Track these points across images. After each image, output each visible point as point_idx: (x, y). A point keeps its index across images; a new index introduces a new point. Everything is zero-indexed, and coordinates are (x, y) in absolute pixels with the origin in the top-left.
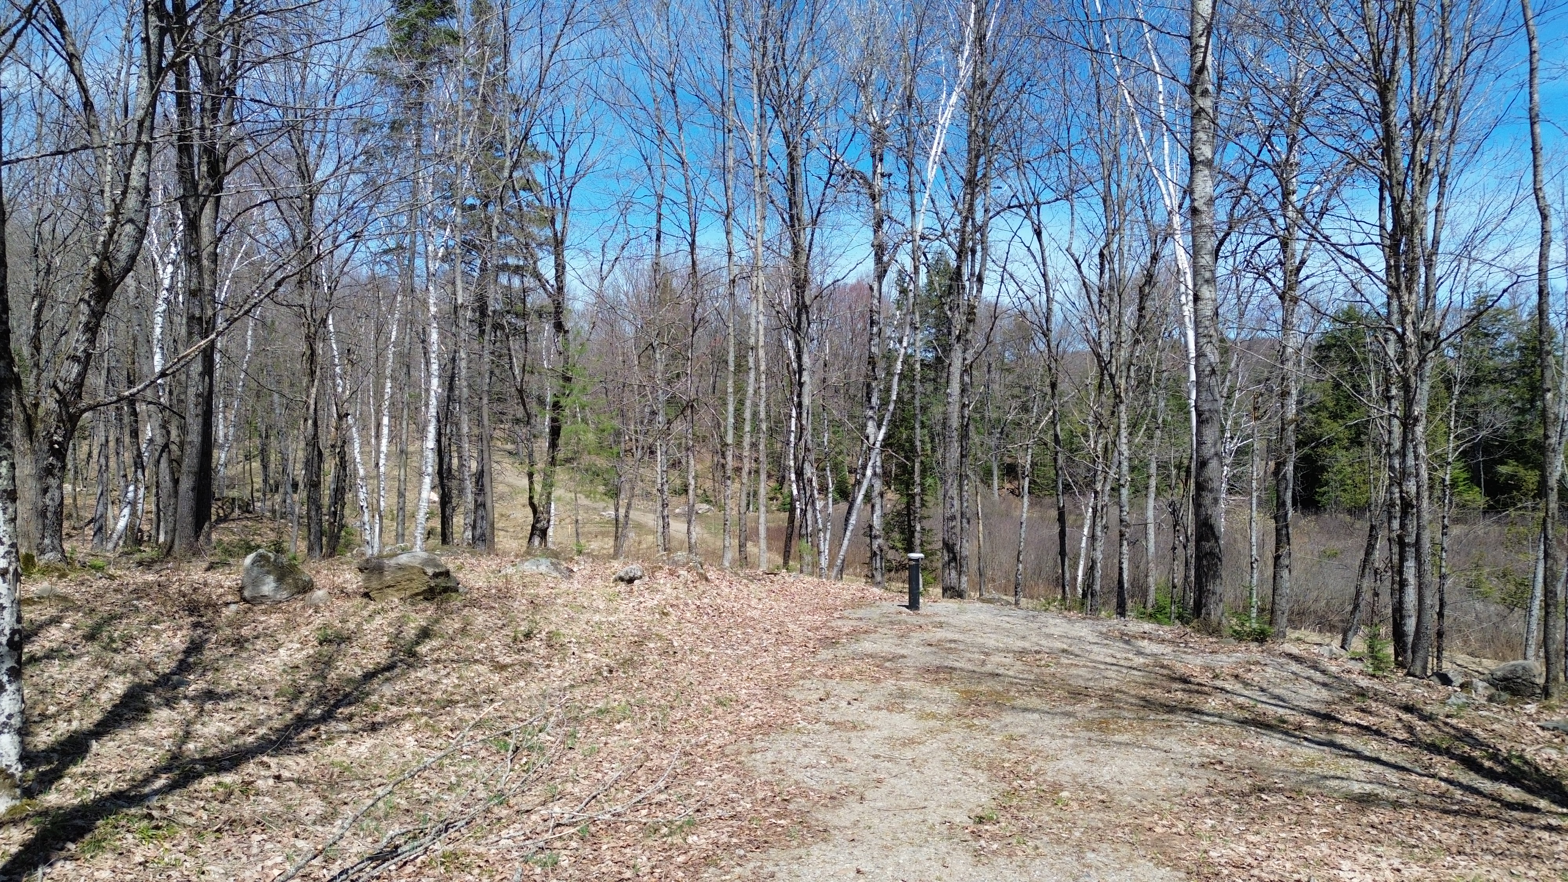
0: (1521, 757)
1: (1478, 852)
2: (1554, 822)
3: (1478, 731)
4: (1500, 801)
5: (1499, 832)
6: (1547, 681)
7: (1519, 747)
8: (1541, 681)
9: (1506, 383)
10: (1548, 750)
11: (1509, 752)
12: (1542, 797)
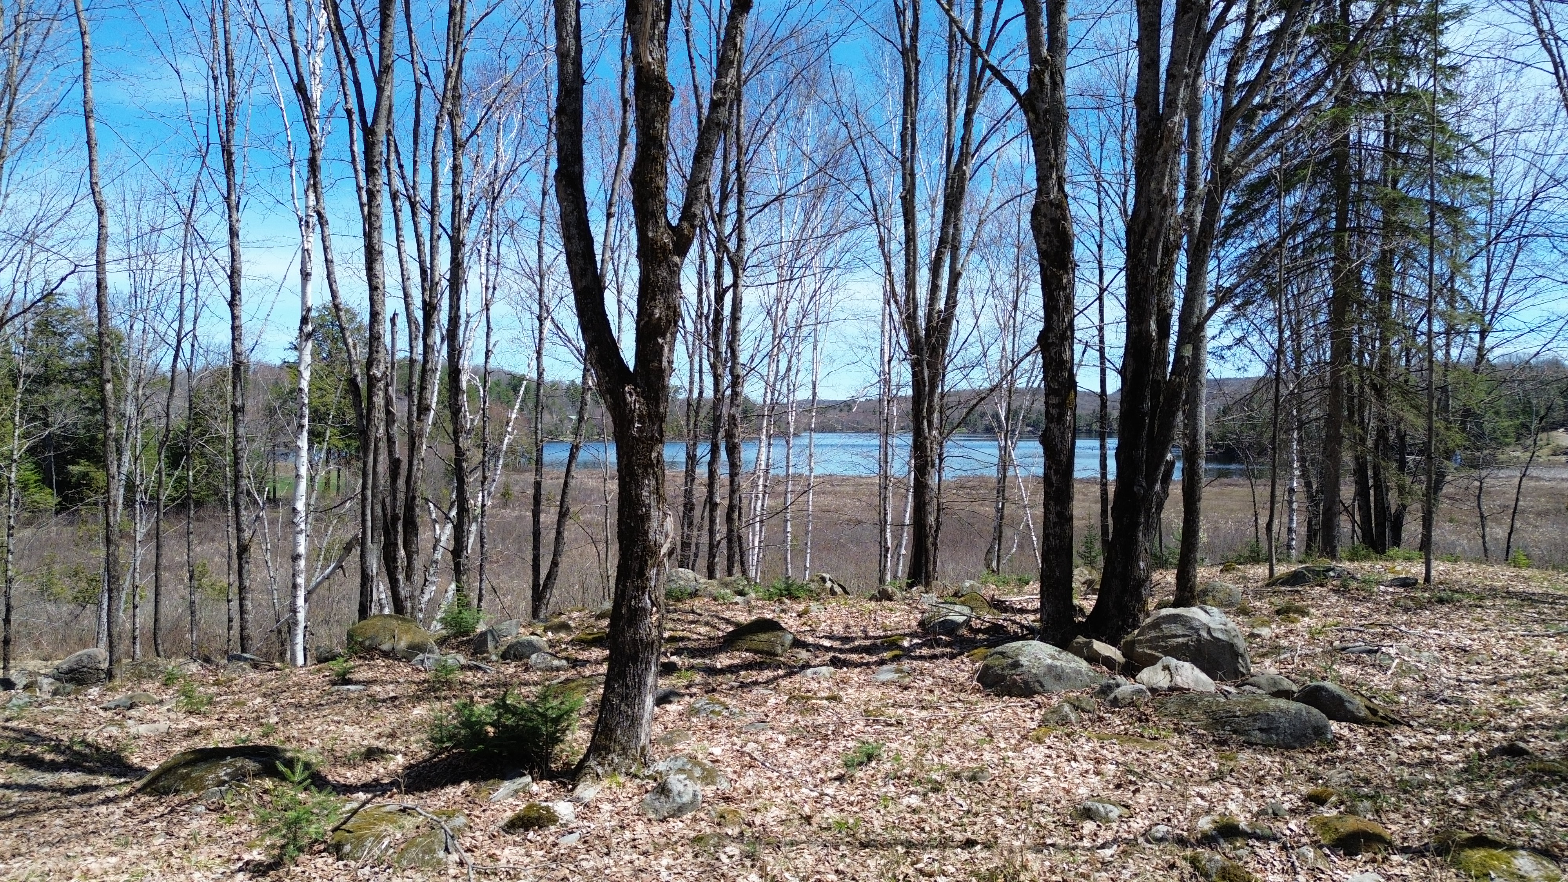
0: (84, 742)
1: (35, 848)
2: (111, 794)
3: (41, 727)
4: (60, 790)
5: (58, 821)
6: (111, 664)
7: (80, 732)
8: (105, 665)
9: (76, 383)
10: (109, 729)
11: (71, 739)
12: (101, 774)
